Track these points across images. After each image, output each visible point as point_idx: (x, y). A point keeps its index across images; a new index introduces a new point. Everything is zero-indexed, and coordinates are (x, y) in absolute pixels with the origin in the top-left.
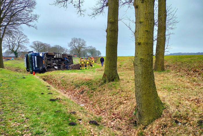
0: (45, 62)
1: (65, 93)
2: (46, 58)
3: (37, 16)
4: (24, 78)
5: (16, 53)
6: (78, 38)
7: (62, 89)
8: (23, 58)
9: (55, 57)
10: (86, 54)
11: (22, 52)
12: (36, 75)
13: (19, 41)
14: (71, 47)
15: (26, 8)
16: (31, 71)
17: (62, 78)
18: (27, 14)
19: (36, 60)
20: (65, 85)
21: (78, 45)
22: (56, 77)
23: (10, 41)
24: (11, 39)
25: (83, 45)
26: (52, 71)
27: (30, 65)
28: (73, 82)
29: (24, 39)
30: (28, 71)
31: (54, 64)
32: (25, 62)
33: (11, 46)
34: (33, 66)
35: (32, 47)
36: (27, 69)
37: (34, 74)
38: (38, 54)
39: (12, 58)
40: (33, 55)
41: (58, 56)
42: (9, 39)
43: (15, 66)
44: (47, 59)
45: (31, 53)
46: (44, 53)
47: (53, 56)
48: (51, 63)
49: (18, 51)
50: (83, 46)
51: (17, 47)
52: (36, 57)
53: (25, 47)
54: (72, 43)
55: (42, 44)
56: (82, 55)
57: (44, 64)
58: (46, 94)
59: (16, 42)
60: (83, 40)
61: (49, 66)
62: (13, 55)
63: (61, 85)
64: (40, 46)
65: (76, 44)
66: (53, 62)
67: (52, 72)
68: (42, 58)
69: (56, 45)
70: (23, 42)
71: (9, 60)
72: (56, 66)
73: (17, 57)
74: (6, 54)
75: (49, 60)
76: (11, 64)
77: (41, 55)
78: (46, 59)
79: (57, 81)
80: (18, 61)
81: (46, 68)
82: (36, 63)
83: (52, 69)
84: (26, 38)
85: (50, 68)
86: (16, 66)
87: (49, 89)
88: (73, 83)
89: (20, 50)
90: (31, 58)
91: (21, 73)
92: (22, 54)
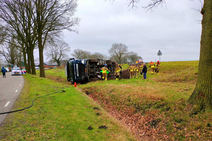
0: (87, 71)
1: (120, 119)
2: (88, 65)
3: (78, 20)
4: (64, 91)
5: (58, 61)
6: (119, 44)
7: (114, 109)
8: (65, 66)
9: (98, 64)
10: (126, 61)
11: (64, 61)
12: (78, 87)
13: (61, 50)
14: (112, 53)
15: (67, 12)
16: (72, 80)
17: (111, 92)
18: (68, 19)
19: (77, 68)
20: (118, 104)
21: (119, 51)
22: (101, 90)
23: (53, 50)
24: (54, 47)
25: (125, 50)
26: (95, 81)
27: (71, 74)
28: (129, 101)
29: (66, 48)
30: (69, 81)
31: (97, 72)
32: (66, 71)
33: (54, 55)
34: (74, 75)
35: (73, 55)
36: (68, 78)
37: (75, 86)
38: (80, 61)
39: (55, 67)
40: (74, 63)
41: (101, 63)
42: (52, 49)
43: (56, 75)
44: (90, 67)
45: (73, 60)
46: (86, 59)
47: (96, 63)
48: (94, 71)
49: (61, 60)
50: (124, 52)
51: (59, 56)
52: (77, 65)
53: (67, 56)
54: (112, 49)
55: (83, 52)
56: (122, 62)
57: (86, 72)
58: (96, 128)
59: (59, 51)
60: (125, 45)
61: (92, 75)
62: (56, 64)
63: (111, 103)
64: (80, 54)
65: (116, 50)
66: (96, 71)
67: (95, 83)
68: (84, 66)
69: (96, 53)
70: (65, 51)
71: (52, 68)
72: (100, 75)
73: (59, 65)
74: (50, 63)
75: (92, 68)
76: (53, 72)
77: (83, 62)
78: (88, 67)
79: (104, 95)
80: (60, 69)
81: (88, 77)
82: (78, 72)
83: (95, 78)
84: (68, 47)
85: (93, 77)
86: (58, 75)
87: (98, 114)
88: (131, 102)
89: (63, 59)
90: (73, 66)
91: (61, 83)
92: (64, 62)
